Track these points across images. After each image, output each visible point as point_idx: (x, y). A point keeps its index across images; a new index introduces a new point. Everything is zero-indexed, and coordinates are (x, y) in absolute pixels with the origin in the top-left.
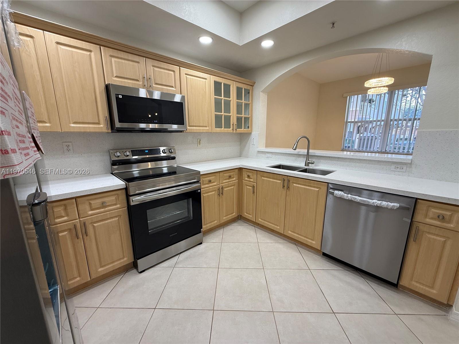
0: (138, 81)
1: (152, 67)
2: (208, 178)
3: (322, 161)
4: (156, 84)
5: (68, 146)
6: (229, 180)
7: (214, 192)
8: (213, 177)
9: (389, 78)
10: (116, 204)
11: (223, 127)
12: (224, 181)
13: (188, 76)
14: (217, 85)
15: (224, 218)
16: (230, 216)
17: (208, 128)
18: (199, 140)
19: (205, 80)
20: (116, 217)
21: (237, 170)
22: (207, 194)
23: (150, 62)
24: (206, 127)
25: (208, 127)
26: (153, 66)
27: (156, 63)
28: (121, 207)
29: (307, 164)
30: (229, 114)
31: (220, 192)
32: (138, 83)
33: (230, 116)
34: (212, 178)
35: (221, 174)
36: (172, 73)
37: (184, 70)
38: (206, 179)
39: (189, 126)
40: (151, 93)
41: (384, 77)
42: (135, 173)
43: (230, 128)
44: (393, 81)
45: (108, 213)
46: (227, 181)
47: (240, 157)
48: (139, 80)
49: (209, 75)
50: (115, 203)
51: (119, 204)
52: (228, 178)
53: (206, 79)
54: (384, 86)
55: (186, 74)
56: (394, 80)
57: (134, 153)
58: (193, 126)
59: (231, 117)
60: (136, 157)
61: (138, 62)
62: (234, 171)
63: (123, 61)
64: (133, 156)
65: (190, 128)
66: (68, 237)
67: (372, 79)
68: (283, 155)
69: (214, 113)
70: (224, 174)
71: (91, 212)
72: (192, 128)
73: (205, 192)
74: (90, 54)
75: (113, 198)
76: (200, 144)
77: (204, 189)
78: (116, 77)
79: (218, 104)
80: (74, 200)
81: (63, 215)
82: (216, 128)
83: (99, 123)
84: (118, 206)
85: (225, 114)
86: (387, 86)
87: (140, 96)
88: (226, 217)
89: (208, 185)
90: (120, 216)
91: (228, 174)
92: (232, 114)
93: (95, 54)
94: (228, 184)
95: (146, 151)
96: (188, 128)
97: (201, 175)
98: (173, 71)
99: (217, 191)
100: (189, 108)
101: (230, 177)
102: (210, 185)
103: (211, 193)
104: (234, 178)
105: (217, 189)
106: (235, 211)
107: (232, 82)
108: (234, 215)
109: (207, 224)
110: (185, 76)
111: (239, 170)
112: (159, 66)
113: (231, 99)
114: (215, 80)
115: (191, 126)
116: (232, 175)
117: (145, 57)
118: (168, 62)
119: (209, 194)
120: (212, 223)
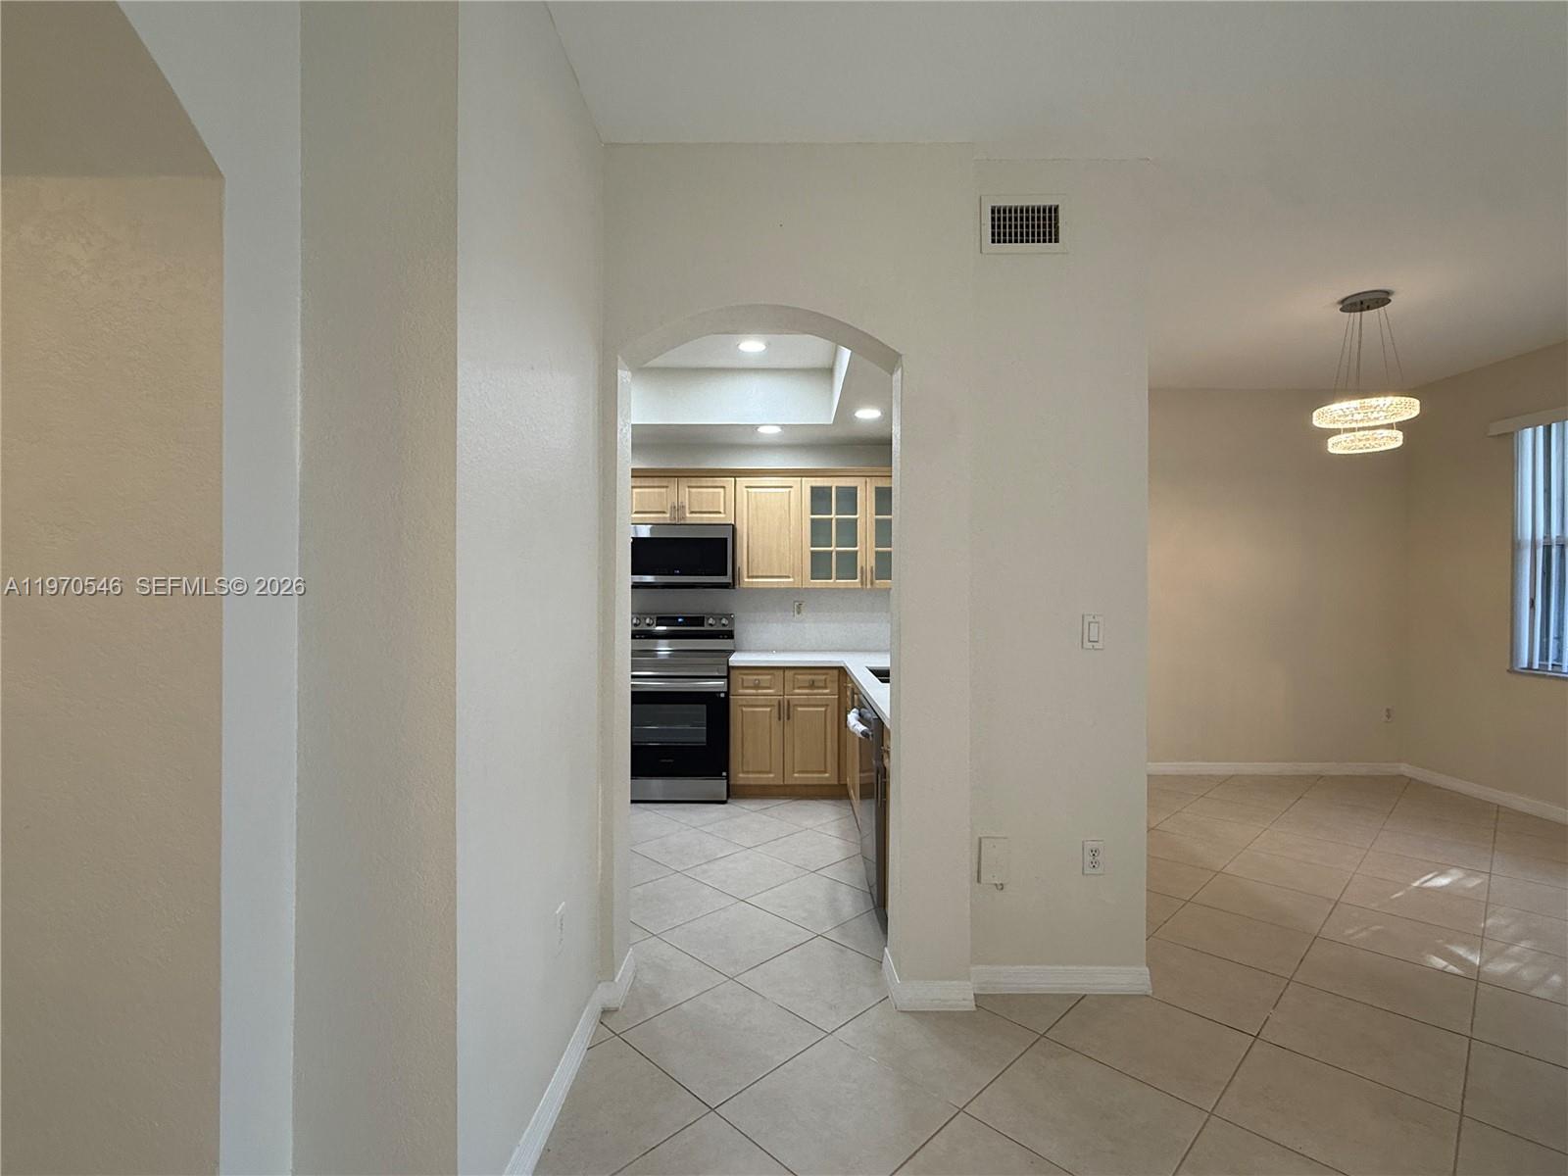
1: (687, 489)
2: (756, 677)
4: (692, 512)
6: (811, 691)
7: (769, 709)
8: (769, 677)
11: (834, 575)
12: (797, 691)
13: (749, 490)
14: (819, 497)
15: (796, 775)
16: (815, 775)
17: (791, 580)
19: (787, 490)
21: (836, 672)
22: (751, 709)
23: (684, 483)
24: (789, 577)
25: (793, 578)
26: (689, 487)
27: (694, 482)
30: (854, 549)
31: (785, 711)
32: (664, 515)
33: (856, 552)
34: (765, 678)
35: (789, 674)
36: (722, 490)
37: (742, 481)
38: (750, 677)
39: (748, 577)
43: (855, 579)
46: (807, 691)
49: (799, 479)
52: (808, 684)
53: (791, 487)
55: (747, 487)
57: (660, 621)
58: (757, 577)
59: (859, 554)
60: (664, 628)
61: (667, 487)
62: (827, 674)
64: (657, 625)
65: (750, 580)
69: (808, 549)
70: (795, 674)
72: (754, 580)
76: (799, 613)
77: (739, 696)
78: (636, 513)
79: (819, 531)
82: (812, 579)
85: (837, 549)
88: (801, 775)
91: (808, 677)
92: (861, 547)
94: (809, 698)
95: (680, 620)
96: (746, 580)
97: (734, 667)
98: (724, 487)
99: (776, 708)
100: (750, 545)
101: (812, 685)
102: (760, 691)
103: (761, 709)
104: (826, 688)
105: (776, 703)
106: (829, 768)
107: (863, 479)
108: (828, 777)
109: (748, 772)
110: (746, 489)
111: (842, 671)
112: (698, 485)
113: (857, 516)
114: (814, 484)
115: (753, 577)
116: (821, 681)
117: (677, 477)
118: (714, 475)
119: (757, 709)
120: (763, 776)
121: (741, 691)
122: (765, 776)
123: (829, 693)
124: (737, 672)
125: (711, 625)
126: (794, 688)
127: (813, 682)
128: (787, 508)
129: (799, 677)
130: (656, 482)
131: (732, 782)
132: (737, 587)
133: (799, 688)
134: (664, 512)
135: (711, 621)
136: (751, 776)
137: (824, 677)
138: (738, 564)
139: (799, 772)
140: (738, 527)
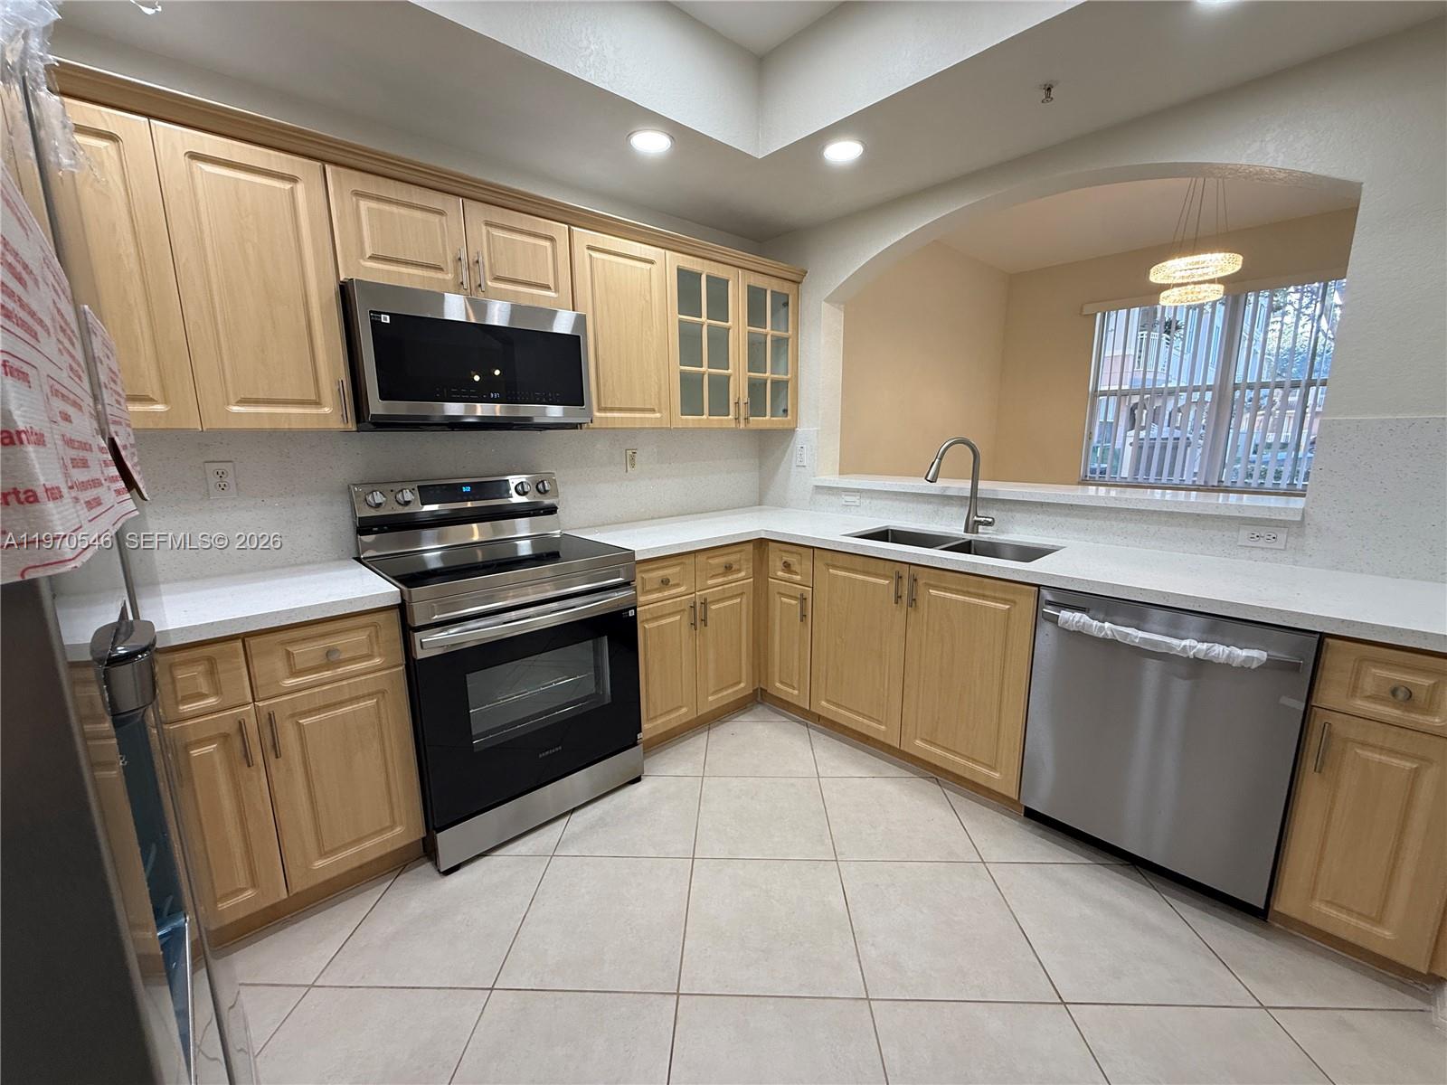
0: (441, 269)
1: (484, 227)
2: (661, 573)
3: (1018, 516)
4: (497, 279)
5: (221, 475)
6: (726, 579)
7: (678, 617)
8: (677, 569)
9: (1227, 255)
10: (369, 657)
11: (706, 410)
12: (710, 582)
13: (595, 254)
14: (687, 280)
15: (710, 698)
16: (730, 691)
17: (658, 415)
18: (630, 452)
19: (648, 266)
20: (370, 696)
21: (751, 546)
22: (655, 624)
23: (477, 212)
24: (653, 410)
25: (659, 412)
26: (488, 224)
27: (498, 215)
28: (385, 666)
29: (971, 526)
30: (726, 371)
31: (698, 615)
32: (440, 275)
33: (728, 377)
34: (671, 572)
35: (701, 558)
36: (547, 244)
37: (584, 236)
39: (600, 410)
40: (479, 307)
41: (1212, 253)
42: (430, 557)
43: (728, 415)
44: (1240, 263)
45: (344, 683)
46: (720, 580)
47: (759, 505)
48: (442, 266)
49: (663, 251)
50: (365, 651)
51: (380, 655)
52: (722, 570)
53: (651, 262)
54: (1212, 281)
55: (589, 248)
56: (1243, 262)
57: (427, 494)
58: (612, 410)
59: (732, 379)
60: (434, 507)
61: (441, 213)
62: (740, 551)
63: (395, 209)
64: (423, 504)
65: (603, 415)
66: (217, 758)
67: (1174, 259)
68: (897, 499)
69: (677, 368)
70: (708, 558)
71: (290, 682)
72: (609, 415)
73: (649, 616)
75: (362, 636)
76: (633, 466)
77: (646, 607)
78: (373, 258)
79: (689, 339)
80: (239, 644)
81: (205, 690)
82: (682, 415)
83: (317, 403)
84: (377, 661)
85: (711, 370)
86: (1220, 281)
87: (449, 316)
88: (716, 697)
89: (660, 595)
90: (383, 692)
91: (719, 561)
92: (735, 370)
93: (307, 191)
94: (724, 589)
95: (464, 489)
96: (596, 414)
97: (638, 562)
98: (550, 239)
99: (687, 614)
100: (600, 353)
101: (728, 569)
102: (668, 593)
103: (670, 620)
104: (740, 570)
105: (688, 606)
106: (744, 677)
107: (735, 270)
108: (743, 687)
110: (587, 252)
111: (760, 544)
113: (729, 324)
114: (680, 265)
115: (605, 410)
116: (736, 562)
117: (462, 197)
118: (533, 211)
119: (663, 622)
120: (673, 715)
121: (647, 599)
122: (677, 713)
123: (743, 577)
126: (707, 579)
127: (728, 566)
128: (647, 297)
129: (714, 561)
130: (416, 195)
133: (713, 577)
134: (438, 269)
137: (740, 556)
139: (712, 693)
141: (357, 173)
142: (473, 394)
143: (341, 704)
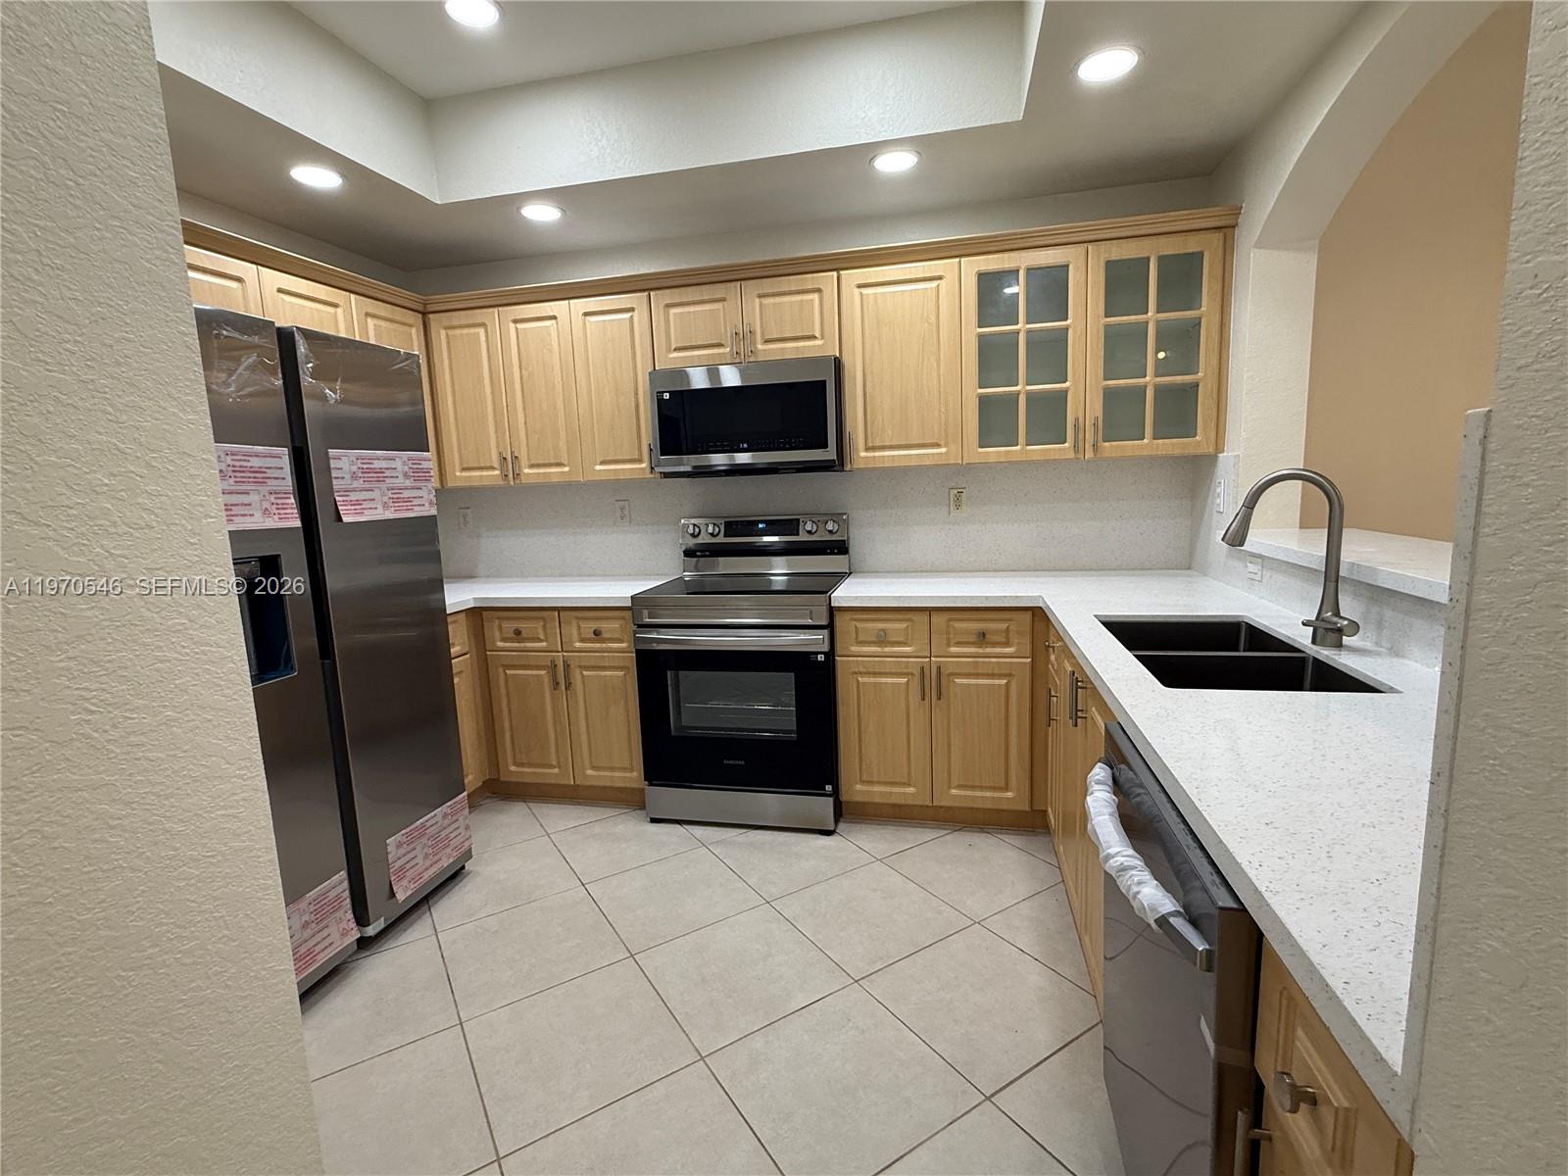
0: (722, 345)
1: (757, 300)
2: (880, 625)
4: (767, 341)
6: (980, 650)
7: (903, 680)
8: (904, 625)
10: (620, 640)
11: (1022, 437)
12: (953, 649)
13: (865, 291)
15: (954, 791)
16: (988, 794)
18: (956, 491)
19: (934, 284)
20: (621, 668)
21: (1028, 616)
22: (872, 680)
23: (752, 289)
25: (945, 446)
26: (760, 296)
27: (768, 285)
28: (626, 649)
29: (1329, 630)
30: (1060, 386)
31: (933, 685)
32: (721, 350)
33: (1065, 392)
34: (896, 627)
35: (938, 620)
36: (815, 297)
37: (853, 276)
38: (870, 625)
39: (867, 449)
43: (1063, 442)
45: (605, 654)
46: (972, 650)
47: (1189, 568)
48: (723, 342)
49: (956, 260)
50: (617, 636)
51: (627, 641)
52: (973, 638)
53: (940, 278)
55: (860, 286)
57: (731, 528)
58: (883, 448)
59: (1070, 394)
61: (723, 300)
62: (1008, 619)
63: (691, 309)
65: (871, 454)
69: (973, 391)
70: (951, 620)
71: (578, 645)
72: (877, 454)
73: (862, 669)
74: (632, 316)
75: (616, 625)
76: (958, 507)
77: (860, 659)
78: (676, 350)
79: (993, 357)
80: (556, 613)
81: (542, 637)
82: (981, 447)
83: (640, 461)
84: (624, 645)
85: (1029, 388)
87: (725, 385)
88: (963, 792)
89: (879, 649)
90: (625, 668)
91: (973, 625)
92: (1075, 382)
93: (639, 315)
94: (976, 662)
95: (760, 526)
96: (863, 454)
97: (841, 609)
98: (819, 290)
99: (917, 679)
100: (869, 390)
101: (982, 638)
102: (887, 649)
103: (890, 680)
104: (1007, 644)
105: (917, 672)
106: (1013, 782)
107: (1081, 248)
108: (1011, 797)
109: (870, 783)
110: (858, 290)
111: (1039, 616)
112: (777, 290)
113: (1069, 322)
114: (984, 268)
115: (874, 449)
116: (997, 632)
117: (737, 280)
118: (802, 270)
119: (884, 680)
120: (896, 790)
121: (854, 649)
122: (902, 790)
123: (1012, 654)
124: (847, 616)
125: (809, 532)
126: (949, 645)
127: (984, 634)
128: (933, 318)
129: (957, 625)
130: (706, 292)
131: (844, 798)
132: (848, 467)
133: (959, 644)
134: (720, 345)
135: (809, 527)
136: (877, 789)
137: (1004, 626)
138: (848, 427)
139: (959, 787)
140: (846, 360)
141: (668, 291)
142: (726, 446)
143: (604, 668)
